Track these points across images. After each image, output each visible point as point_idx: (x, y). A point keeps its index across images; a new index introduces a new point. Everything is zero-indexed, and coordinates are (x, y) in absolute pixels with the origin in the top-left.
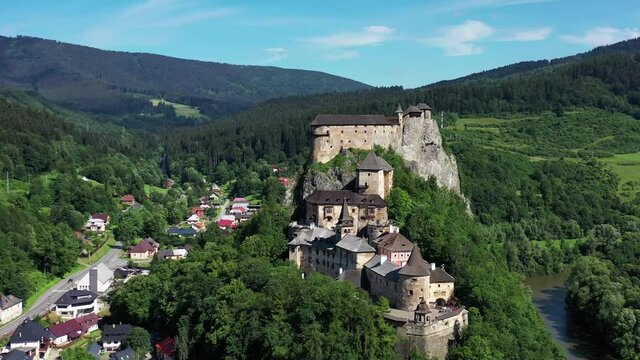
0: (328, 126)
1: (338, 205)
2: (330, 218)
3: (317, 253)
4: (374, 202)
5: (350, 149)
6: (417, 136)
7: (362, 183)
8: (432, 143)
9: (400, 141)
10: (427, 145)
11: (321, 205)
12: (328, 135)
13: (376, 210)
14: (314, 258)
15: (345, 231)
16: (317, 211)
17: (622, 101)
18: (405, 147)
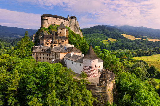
0: (47, 17)
1: (51, 39)
2: (48, 44)
3: (43, 55)
4: (63, 38)
5: (55, 25)
6: (73, 25)
7: (59, 32)
8: (77, 27)
9: (69, 25)
10: (76, 27)
11: (45, 39)
12: (47, 19)
13: (64, 40)
14: (42, 57)
15: (54, 45)
16: (43, 42)
17: (101, 32)
18: (70, 27)
